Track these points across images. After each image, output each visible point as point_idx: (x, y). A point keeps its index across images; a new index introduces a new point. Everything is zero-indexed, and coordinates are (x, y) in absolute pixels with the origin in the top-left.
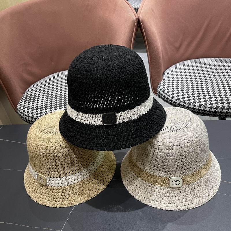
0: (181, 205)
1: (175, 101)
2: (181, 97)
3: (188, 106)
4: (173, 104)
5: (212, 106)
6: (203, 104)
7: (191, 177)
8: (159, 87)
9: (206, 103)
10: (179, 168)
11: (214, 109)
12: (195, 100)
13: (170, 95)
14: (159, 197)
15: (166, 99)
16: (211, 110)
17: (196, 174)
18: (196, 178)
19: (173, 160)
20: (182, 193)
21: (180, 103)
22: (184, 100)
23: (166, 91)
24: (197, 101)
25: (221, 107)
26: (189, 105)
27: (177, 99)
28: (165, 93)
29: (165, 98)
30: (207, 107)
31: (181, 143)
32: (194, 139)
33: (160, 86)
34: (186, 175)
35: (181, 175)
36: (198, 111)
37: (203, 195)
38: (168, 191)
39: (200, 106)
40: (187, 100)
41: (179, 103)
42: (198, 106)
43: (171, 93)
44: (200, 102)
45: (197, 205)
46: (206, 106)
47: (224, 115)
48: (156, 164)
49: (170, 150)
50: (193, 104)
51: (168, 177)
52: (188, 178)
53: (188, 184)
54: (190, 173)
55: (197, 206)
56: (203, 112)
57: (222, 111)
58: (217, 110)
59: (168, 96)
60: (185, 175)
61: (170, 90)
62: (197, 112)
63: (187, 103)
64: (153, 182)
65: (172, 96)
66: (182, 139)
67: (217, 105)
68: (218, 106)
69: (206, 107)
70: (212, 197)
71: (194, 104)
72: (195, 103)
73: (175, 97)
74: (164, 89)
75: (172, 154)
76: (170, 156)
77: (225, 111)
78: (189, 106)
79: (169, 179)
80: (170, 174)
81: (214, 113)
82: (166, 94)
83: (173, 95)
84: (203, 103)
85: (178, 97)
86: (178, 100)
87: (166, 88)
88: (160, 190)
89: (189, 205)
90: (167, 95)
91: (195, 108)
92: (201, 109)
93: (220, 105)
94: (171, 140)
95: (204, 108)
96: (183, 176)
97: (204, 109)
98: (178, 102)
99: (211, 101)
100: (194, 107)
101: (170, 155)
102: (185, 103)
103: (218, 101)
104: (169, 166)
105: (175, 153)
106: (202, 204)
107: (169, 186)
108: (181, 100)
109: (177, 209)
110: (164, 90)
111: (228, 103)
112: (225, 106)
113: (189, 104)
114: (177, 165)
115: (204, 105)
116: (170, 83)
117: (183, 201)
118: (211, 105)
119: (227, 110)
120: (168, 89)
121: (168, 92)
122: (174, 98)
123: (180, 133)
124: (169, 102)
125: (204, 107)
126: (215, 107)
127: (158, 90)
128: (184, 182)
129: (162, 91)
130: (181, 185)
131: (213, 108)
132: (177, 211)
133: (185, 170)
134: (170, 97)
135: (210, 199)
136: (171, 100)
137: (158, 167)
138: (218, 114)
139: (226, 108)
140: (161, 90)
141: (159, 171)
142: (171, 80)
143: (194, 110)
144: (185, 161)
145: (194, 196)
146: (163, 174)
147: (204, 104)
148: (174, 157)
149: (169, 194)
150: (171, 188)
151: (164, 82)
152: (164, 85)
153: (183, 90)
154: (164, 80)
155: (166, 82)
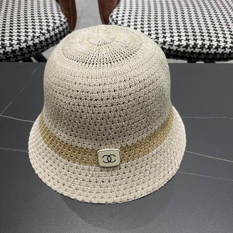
0: (118, 195)
2: (139, 30)
5: (181, 44)
7: (136, 148)
8: (111, 17)
9: (173, 39)
10: (115, 133)
11: (183, 47)
12: (158, 34)
14: (81, 183)
16: (178, 49)
17: (145, 143)
18: (145, 149)
19: (103, 119)
20: (119, 175)
24: (161, 35)
25: (192, 45)
30: (174, 45)
31: (118, 86)
32: (143, 79)
34: (127, 146)
35: (118, 145)
37: (155, 177)
38: (96, 172)
39: (164, 43)
42: (161, 43)
43: (126, 25)
44: (165, 37)
45: (144, 193)
46: (172, 43)
47: (196, 57)
48: (73, 127)
49: (96, 100)
51: (96, 149)
52: (131, 150)
53: (130, 160)
54: (135, 142)
55: (143, 195)
56: (168, 52)
57: (194, 51)
58: (187, 49)
60: (124, 146)
61: (126, 21)
64: (71, 156)
66: (119, 78)
67: (187, 42)
68: (189, 43)
69: (172, 45)
70: (170, 178)
71: (156, 40)
74: (118, 19)
75: (100, 107)
76: (97, 112)
77: (197, 50)
79: (97, 152)
80: (98, 144)
81: (183, 54)
84: (168, 39)
87: (120, 18)
88: (82, 171)
89: (131, 194)
92: (165, 48)
93: (192, 43)
94: (99, 81)
95: (170, 46)
96: (121, 147)
97: (169, 48)
99: (180, 36)
101: (96, 110)
103: (190, 36)
104: (97, 129)
105: (106, 106)
106: (152, 192)
107: (98, 163)
109: (110, 201)
110: (117, 21)
111: (202, 39)
112: (199, 44)
114: (111, 129)
116: (126, 12)
117: (121, 188)
118: (179, 42)
119: (200, 50)
120: (123, 20)
123: (117, 68)
126: (185, 44)
127: (109, 21)
128: (123, 158)
129: (114, 22)
130: (117, 163)
131: (181, 47)
132: (110, 204)
133: (125, 136)
135: (165, 183)
137: (77, 132)
138: (188, 56)
139: (199, 46)
140: (113, 20)
141: (81, 138)
142: (128, 7)
144: (124, 121)
145: (140, 180)
146: (87, 143)
147: (170, 41)
148: (104, 113)
149: (97, 178)
150: (101, 167)
151: (119, 10)
152: (118, 14)
153: (143, 21)
154: (119, 8)
155: (121, 9)
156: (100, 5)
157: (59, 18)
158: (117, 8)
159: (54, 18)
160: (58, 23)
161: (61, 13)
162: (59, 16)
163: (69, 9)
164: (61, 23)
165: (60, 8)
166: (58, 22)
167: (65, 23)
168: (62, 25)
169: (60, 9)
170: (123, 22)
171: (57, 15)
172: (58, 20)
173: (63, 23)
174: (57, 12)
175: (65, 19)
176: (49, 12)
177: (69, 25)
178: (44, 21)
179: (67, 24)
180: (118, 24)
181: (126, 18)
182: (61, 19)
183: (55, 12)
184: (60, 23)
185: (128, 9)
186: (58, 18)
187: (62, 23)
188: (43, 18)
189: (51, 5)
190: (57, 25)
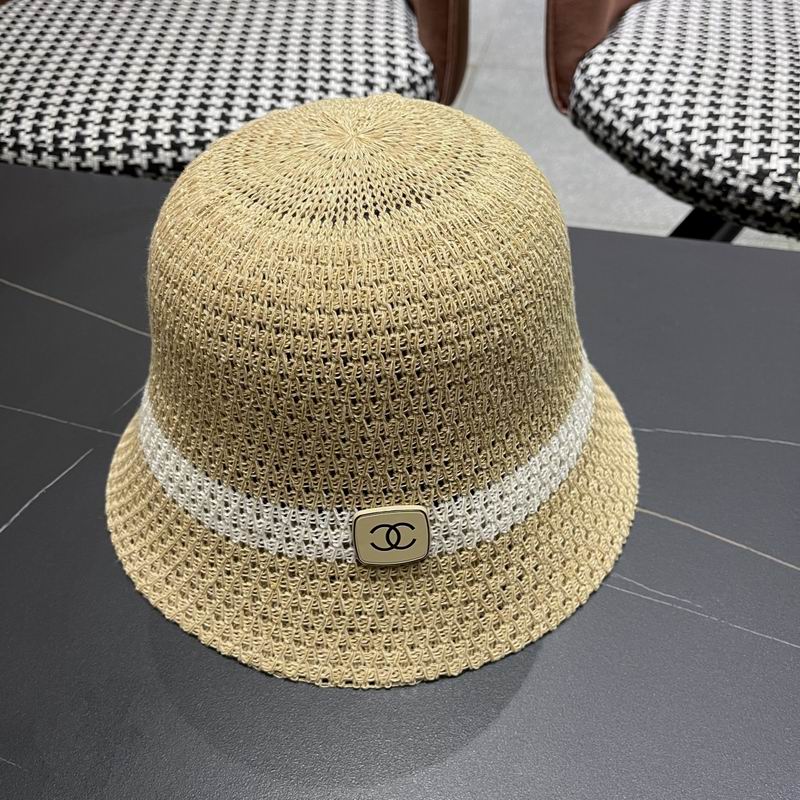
1: (643, 141)
2: (674, 124)
3: (701, 170)
4: (631, 157)
6: (775, 170)
8: (584, 71)
9: (795, 166)
12: (740, 142)
13: (625, 111)
15: (605, 128)
21: (665, 154)
22: (688, 138)
23: (609, 93)
24: (752, 149)
26: (704, 166)
27: (654, 131)
28: (603, 102)
29: (600, 127)
30: (795, 187)
33: (587, 67)
36: (744, 201)
39: (761, 176)
40: (703, 140)
41: (660, 151)
42: (748, 176)
43: (629, 101)
44: (766, 156)
46: (788, 179)
50: (728, 164)
56: (770, 208)
59: (614, 116)
61: (632, 88)
62: (741, 206)
63: (695, 158)
65: (631, 114)
69: (787, 187)
71: (733, 163)
72: (737, 156)
73: (646, 121)
74: (604, 81)
78: (707, 173)
82: (607, 104)
83: (637, 111)
84: (778, 164)
85: (659, 122)
86: (657, 138)
87: (612, 79)
90: (611, 109)
91: (731, 187)
92: (761, 195)
95: (780, 189)
97: (777, 194)
98: (654, 147)
100: (731, 181)
102: (689, 155)
108: (674, 138)
110: (601, 87)
113: (709, 161)
115: (780, 175)
116: (639, 57)
120: (622, 83)
121: (620, 96)
122: (640, 128)
124: (615, 145)
125: (782, 184)
127: (574, 86)
129: (590, 88)
134: (624, 119)
136: (625, 138)
140: (588, 83)
142: (648, 40)
143: (725, 194)
147: (782, 170)
151: (613, 48)
152: (607, 62)
153: (694, 95)
154: (615, 41)
155: (620, 48)
156: (551, 27)
157: (409, 62)
158: (607, 42)
159: (393, 62)
160: (404, 79)
161: (417, 45)
162: (409, 57)
163: (444, 37)
164: (413, 80)
165: (415, 29)
166: (403, 75)
167: (424, 79)
168: (413, 86)
169: (415, 35)
170: (622, 90)
171: (404, 52)
172: (404, 69)
173: (420, 81)
174: (404, 43)
175: (426, 66)
176: (379, 40)
177: (436, 87)
178: (359, 67)
179: (431, 83)
180: (602, 96)
181: (635, 77)
182: (413, 67)
183: (400, 42)
184: (408, 80)
185: (646, 48)
186: (405, 63)
187: (416, 79)
188: (359, 57)
189: (390, 18)
190: (399, 84)
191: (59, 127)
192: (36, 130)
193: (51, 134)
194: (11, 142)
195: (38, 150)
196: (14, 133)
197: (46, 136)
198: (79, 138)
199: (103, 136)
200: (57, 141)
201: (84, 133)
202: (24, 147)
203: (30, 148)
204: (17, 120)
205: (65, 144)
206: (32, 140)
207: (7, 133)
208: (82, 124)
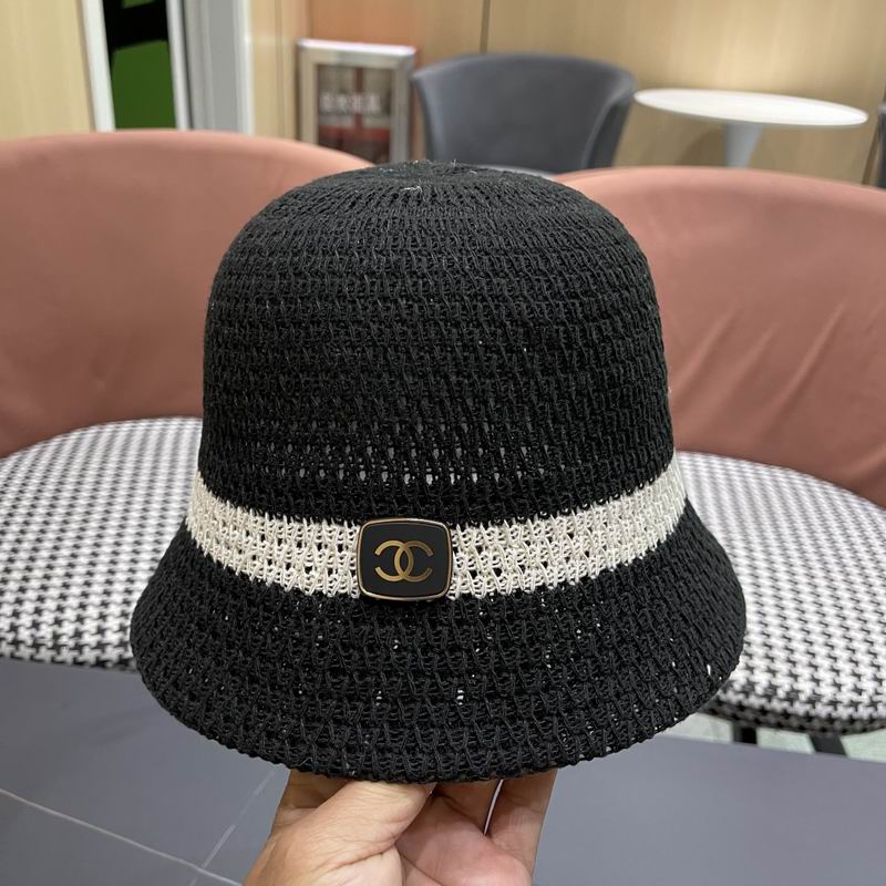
191: (58, 622)
192: (36, 625)
193: (50, 630)
194: (10, 637)
195: (36, 645)
196: (14, 628)
197: (46, 632)
198: (78, 634)
199: (101, 631)
200: (56, 637)
201: (83, 628)
202: (22, 642)
203: (30, 642)
204: (16, 614)
205: (64, 640)
206: (32, 636)
207: (7, 628)
208: (80, 619)
